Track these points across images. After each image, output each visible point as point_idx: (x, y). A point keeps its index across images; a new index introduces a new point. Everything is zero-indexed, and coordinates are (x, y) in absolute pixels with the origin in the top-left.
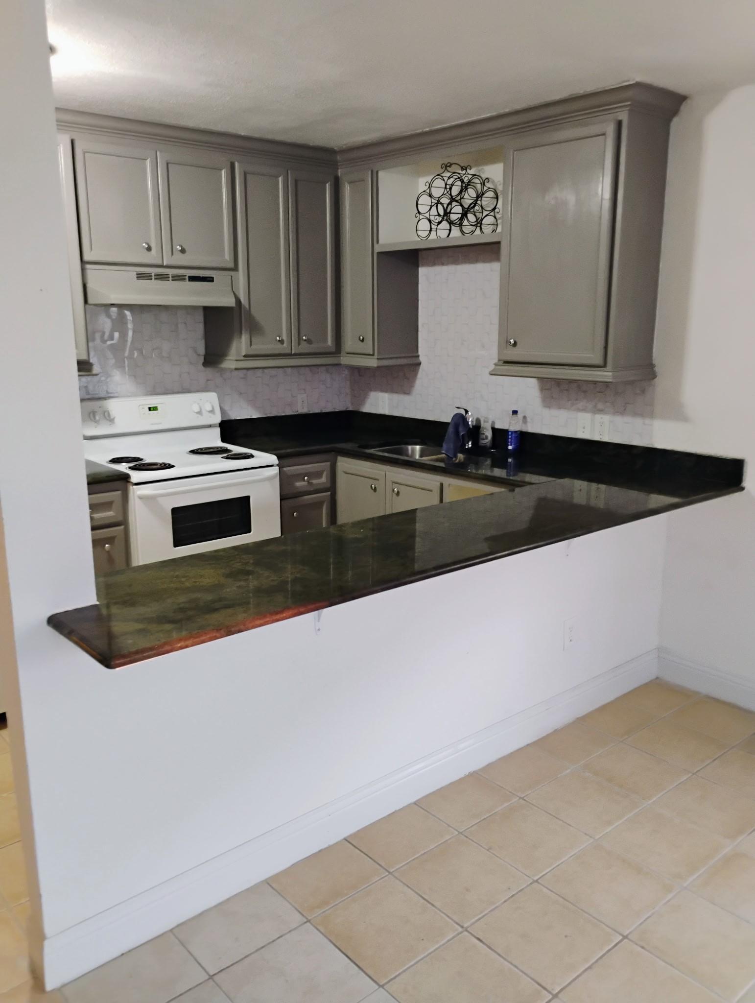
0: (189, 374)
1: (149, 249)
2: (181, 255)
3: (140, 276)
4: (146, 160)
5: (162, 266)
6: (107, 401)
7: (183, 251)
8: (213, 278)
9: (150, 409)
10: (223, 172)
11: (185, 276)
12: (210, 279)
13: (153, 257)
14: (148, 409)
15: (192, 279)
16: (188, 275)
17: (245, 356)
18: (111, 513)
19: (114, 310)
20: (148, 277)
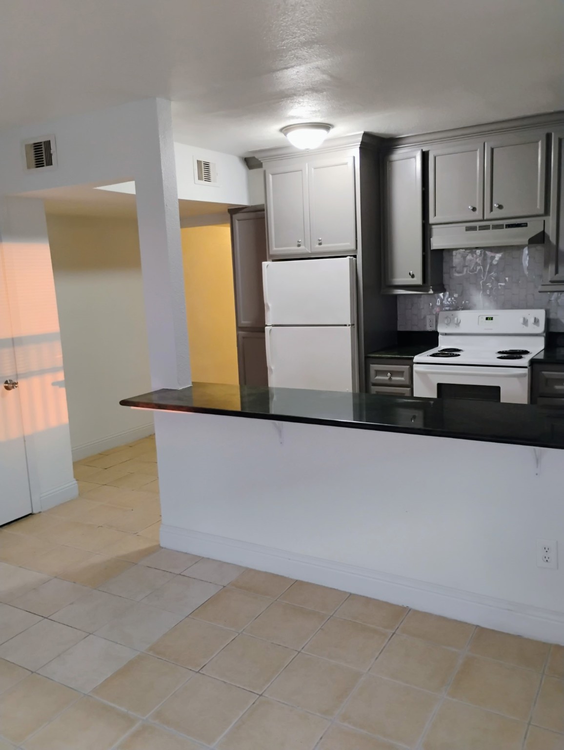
0: (533, 295)
1: (474, 209)
2: (500, 211)
3: (468, 229)
4: (477, 150)
5: (483, 220)
6: (459, 311)
7: (500, 207)
8: (527, 224)
9: (487, 319)
10: (540, 143)
11: (503, 225)
12: (526, 225)
13: (478, 215)
14: (485, 319)
15: (509, 226)
16: (505, 224)
17: (551, 282)
18: (403, 379)
19: (478, 252)
20: (473, 229)
